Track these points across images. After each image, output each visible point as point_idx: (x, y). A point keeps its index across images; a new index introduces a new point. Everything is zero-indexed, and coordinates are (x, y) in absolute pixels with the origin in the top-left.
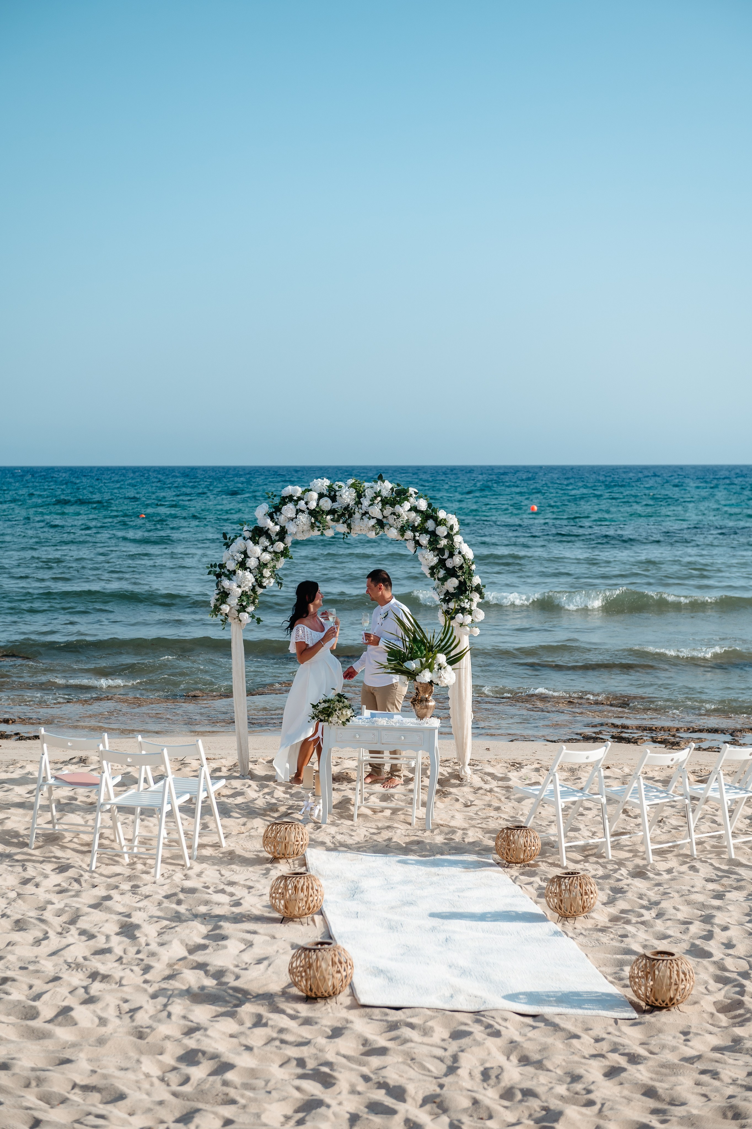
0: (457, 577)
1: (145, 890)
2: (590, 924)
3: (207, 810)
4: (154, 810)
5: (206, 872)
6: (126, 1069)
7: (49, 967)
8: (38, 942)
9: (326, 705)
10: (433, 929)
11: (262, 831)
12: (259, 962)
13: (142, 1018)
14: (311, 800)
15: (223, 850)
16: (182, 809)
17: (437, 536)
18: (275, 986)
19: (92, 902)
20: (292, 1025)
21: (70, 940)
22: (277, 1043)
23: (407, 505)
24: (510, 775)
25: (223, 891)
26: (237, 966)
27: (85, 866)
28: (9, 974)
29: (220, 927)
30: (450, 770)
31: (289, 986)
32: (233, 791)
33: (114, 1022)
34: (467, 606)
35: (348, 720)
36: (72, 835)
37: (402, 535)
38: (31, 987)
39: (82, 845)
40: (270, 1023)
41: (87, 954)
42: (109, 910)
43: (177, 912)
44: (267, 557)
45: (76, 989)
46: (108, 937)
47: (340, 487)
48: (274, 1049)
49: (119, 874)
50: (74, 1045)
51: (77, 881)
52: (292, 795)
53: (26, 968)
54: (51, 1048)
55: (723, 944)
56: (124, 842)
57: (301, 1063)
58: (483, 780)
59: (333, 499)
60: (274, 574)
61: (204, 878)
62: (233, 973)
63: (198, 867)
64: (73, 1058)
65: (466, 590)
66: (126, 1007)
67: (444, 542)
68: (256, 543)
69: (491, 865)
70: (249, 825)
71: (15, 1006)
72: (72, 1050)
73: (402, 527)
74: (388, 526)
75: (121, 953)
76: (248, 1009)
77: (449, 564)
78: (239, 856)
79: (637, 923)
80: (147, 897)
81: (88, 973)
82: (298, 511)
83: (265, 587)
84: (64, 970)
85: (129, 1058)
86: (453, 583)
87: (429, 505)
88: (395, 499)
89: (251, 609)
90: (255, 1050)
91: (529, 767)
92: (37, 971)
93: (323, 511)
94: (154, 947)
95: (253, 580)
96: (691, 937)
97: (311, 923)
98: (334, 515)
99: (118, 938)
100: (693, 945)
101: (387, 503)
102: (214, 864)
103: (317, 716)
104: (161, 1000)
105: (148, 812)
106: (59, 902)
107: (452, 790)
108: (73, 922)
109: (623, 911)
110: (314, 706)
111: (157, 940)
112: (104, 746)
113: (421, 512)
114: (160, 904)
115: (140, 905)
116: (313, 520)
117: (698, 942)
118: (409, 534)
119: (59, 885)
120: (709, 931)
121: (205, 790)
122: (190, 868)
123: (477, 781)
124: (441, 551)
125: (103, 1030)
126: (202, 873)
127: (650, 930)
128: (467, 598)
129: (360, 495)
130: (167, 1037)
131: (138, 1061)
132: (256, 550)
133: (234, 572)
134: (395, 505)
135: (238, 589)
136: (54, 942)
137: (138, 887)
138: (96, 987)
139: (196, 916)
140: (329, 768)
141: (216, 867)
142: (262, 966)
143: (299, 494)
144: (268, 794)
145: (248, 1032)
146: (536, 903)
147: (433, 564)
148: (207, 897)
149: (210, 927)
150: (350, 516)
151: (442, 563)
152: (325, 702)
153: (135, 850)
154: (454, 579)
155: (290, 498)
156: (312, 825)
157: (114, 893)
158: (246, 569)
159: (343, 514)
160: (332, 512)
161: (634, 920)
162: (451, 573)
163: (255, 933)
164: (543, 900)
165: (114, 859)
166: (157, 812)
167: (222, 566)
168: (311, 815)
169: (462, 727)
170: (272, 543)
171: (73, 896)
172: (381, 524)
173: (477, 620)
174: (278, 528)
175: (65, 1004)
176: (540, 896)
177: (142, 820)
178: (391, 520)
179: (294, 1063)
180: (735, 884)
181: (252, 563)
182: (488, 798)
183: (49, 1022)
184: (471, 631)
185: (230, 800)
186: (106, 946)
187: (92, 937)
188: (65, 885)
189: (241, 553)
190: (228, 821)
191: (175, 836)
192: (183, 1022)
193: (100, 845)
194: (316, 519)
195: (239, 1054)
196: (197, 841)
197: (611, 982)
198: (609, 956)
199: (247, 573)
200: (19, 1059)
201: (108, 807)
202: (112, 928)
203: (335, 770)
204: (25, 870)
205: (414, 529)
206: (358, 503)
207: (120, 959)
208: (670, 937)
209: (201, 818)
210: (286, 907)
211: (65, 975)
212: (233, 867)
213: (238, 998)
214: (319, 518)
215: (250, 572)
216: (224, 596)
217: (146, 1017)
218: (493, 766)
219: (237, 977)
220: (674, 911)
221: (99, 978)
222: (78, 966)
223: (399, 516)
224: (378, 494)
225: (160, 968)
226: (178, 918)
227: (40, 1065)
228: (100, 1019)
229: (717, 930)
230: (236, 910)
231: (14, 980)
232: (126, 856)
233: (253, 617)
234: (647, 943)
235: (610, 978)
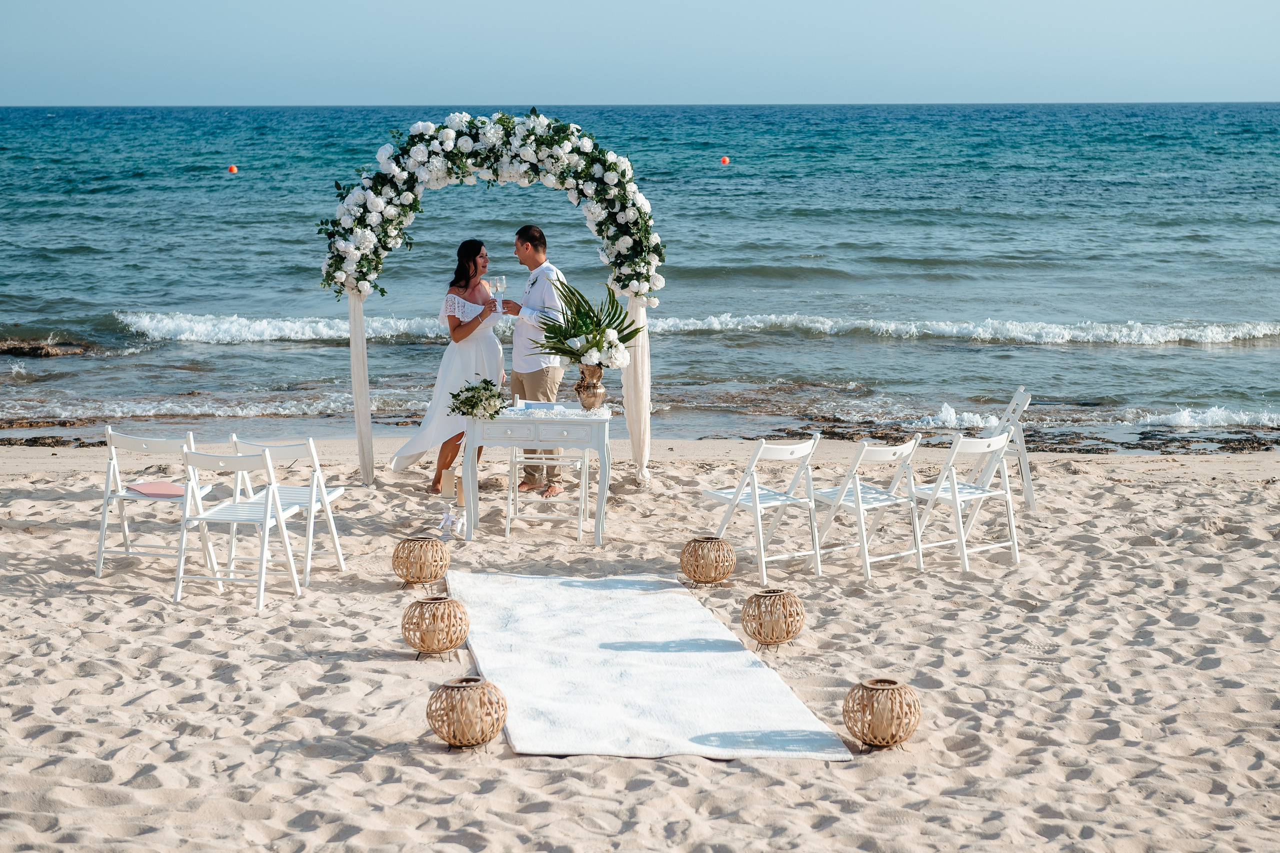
0: (631, 235)
1: (244, 625)
2: (795, 652)
3: (321, 527)
4: (253, 526)
5: (321, 601)
6: (225, 837)
7: (124, 719)
8: (109, 690)
9: (470, 394)
10: (605, 663)
11: (391, 551)
12: (390, 706)
13: (243, 777)
14: (453, 512)
15: (343, 574)
16: (289, 526)
17: (606, 184)
18: (410, 735)
19: (178, 640)
20: (432, 779)
21: (150, 686)
22: (413, 801)
23: (568, 146)
24: (698, 478)
25: (343, 624)
26: (362, 712)
27: (167, 597)
28: (73, 728)
29: (340, 666)
30: (624, 474)
31: (427, 733)
32: (354, 504)
33: (208, 783)
34: (644, 271)
35: (497, 412)
36: (150, 559)
37: (563, 183)
38: (101, 743)
39: (163, 571)
40: (404, 777)
41: (173, 702)
42: (200, 649)
43: (286, 650)
44: (391, 211)
45: (159, 743)
46: (198, 681)
47: (483, 123)
48: (410, 808)
49: (211, 606)
50: (157, 811)
51: (159, 615)
52: (428, 507)
53: (95, 721)
54: (129, 815)
55: (955, 671)
56: (216, 567)
57: (443, 823)
58: (665, 485)
59: (475, 138)
60: (402, 233)
61: (319, 609)
62: (358, 720)
63: (311, 596)
64: (157, 826)
65: (642, 251)
66: (223, 764)
67: (614, 192)
68: (378, 193)
69: (675, 586)
70: (375, 544)
71: (82, 766)
72: (155, 816)
73: (562, 173)
74: (544, 173)
75: (217, 701)
76: (376, 763)
77: (621, 219)
78: (363, 582)
79: (853, 649)
80: (247, 632)
81: (174, 725)
82: (431, 154)
83: (390, 250)
84: (143, 722)
85: (228, 824)
86: (625, 243)
87: (596, 146)
88: (552, 138)
89: (373, 276)
90: (386, 810)
91: (721, 468)
92: (109, 724)
93: (462, 154)
94: (257, 692)
95: (375, 240)
96: (917, 665)
97: (454, 659)
98: (476, 158)
99: (212, 682)
100: (919, 673)
101: (542, 143)
102: (331, 592)
103: (458, 408)
104: (268, 754)
105: (247, 529)
106: (135, 641)
107: (626, 497)
108: (154, 664)
109: (835, 636)
110: (455, 396)
111: (262, 683)
112: (189, 448)
113: (586, 154)
114: (263, 641)
115: (239, 642)
116: (450, 164)
117: (925, 670)
118: (571, 182)
119: (135, 620)
120: (939, 657)
121: (318, 500)
122: (302, 597)
123: (657, 486)
124: (611, 203)
125: (194, 792)
126: (316, 602)
127: (868, 657)
128: (643, 260)
129: (508, 133)
130: (276, 798)
131: (240, 827)
132: (378, 203)
133: (351, 231)
134: (552, 145)
135: (357, 252)
136: (130, 689)
137: (236, 621)
138: (185, 742)
139: (309, 654)
140: (474, 474)
141: (334, 595)
142: (393, 711)
143: (431, 132)
144: (398, 506)
145: (377, 789)
146: (731, 629)
147: (600, 219)
148: (323, 631)
149: (327, 667)
150: (497, 159)
151: (612, 217)
152: (467, 390)
153: (232, 576)
154: (628, 237)
155: (421, 137)
156: (453, 542)
157: (204, 628)
158: (366, 226)
159: (488, 158)
160: (474, 154)
161: (849, 646)
162: (624, 230)
163: (384, 672)
164: (739, 626)
165: (205, 588)
166: (258, 529)
167: (335, 223)
168: (452, 530)
169: (638, 421)
170: (399, 193)
171: (154, 634)
172: (535, 169)
173: (655, 288)
174: (405, 175)
175: (146, 761)
176: (735, 621)
177: (240, 540)
178: (548, 163)
179: (436, 823)
180: (969, 601)
181: (373, 218)
182: (671, 506)
183: (126, 784)
184: (648, 302)
185: (351, 515)
186: (197, 692)
187: (178, 681)
188: (142, 620)
189: (360, 206)
190: (347, 540)
191: (282, 559)
192: (295, 780)
193: (187, 572)
194: (454, 163)
195: (366, 815)
196: (310, 564)
197: (822, 719)
198: (819, 689)
199: (368, 232)
200: (88, 829)
201: (196, 523)
202: (204, 670)
203: (482, 476)
204: (91, 603)
205: (577, 176)
206: (507, 143)
207: (214, 707)
208: (891, 664)
209: (315, 536)
210: (422, 640)
211: (145, 727)
212: (356, 594)
213: (364, 750)
214: (458, 162)
215: (372, 230)
216: (339, 260)
217: (249, 775)
218: (677, 468)
219: (363, 725)
220: (897, 635)
221: (188, 730)
222: (161, 717)
223: (557, 159)
224: (531, 132)
225: (265, 717)
226: (287, 656)
227: (115, 836)
228: (191, 778)
229: (948, 655)
230: (360, 646)
231: (79, 735)
232: (220, 583)
233: (375, 287)
234: (864, 672)
235: (820, 715)
